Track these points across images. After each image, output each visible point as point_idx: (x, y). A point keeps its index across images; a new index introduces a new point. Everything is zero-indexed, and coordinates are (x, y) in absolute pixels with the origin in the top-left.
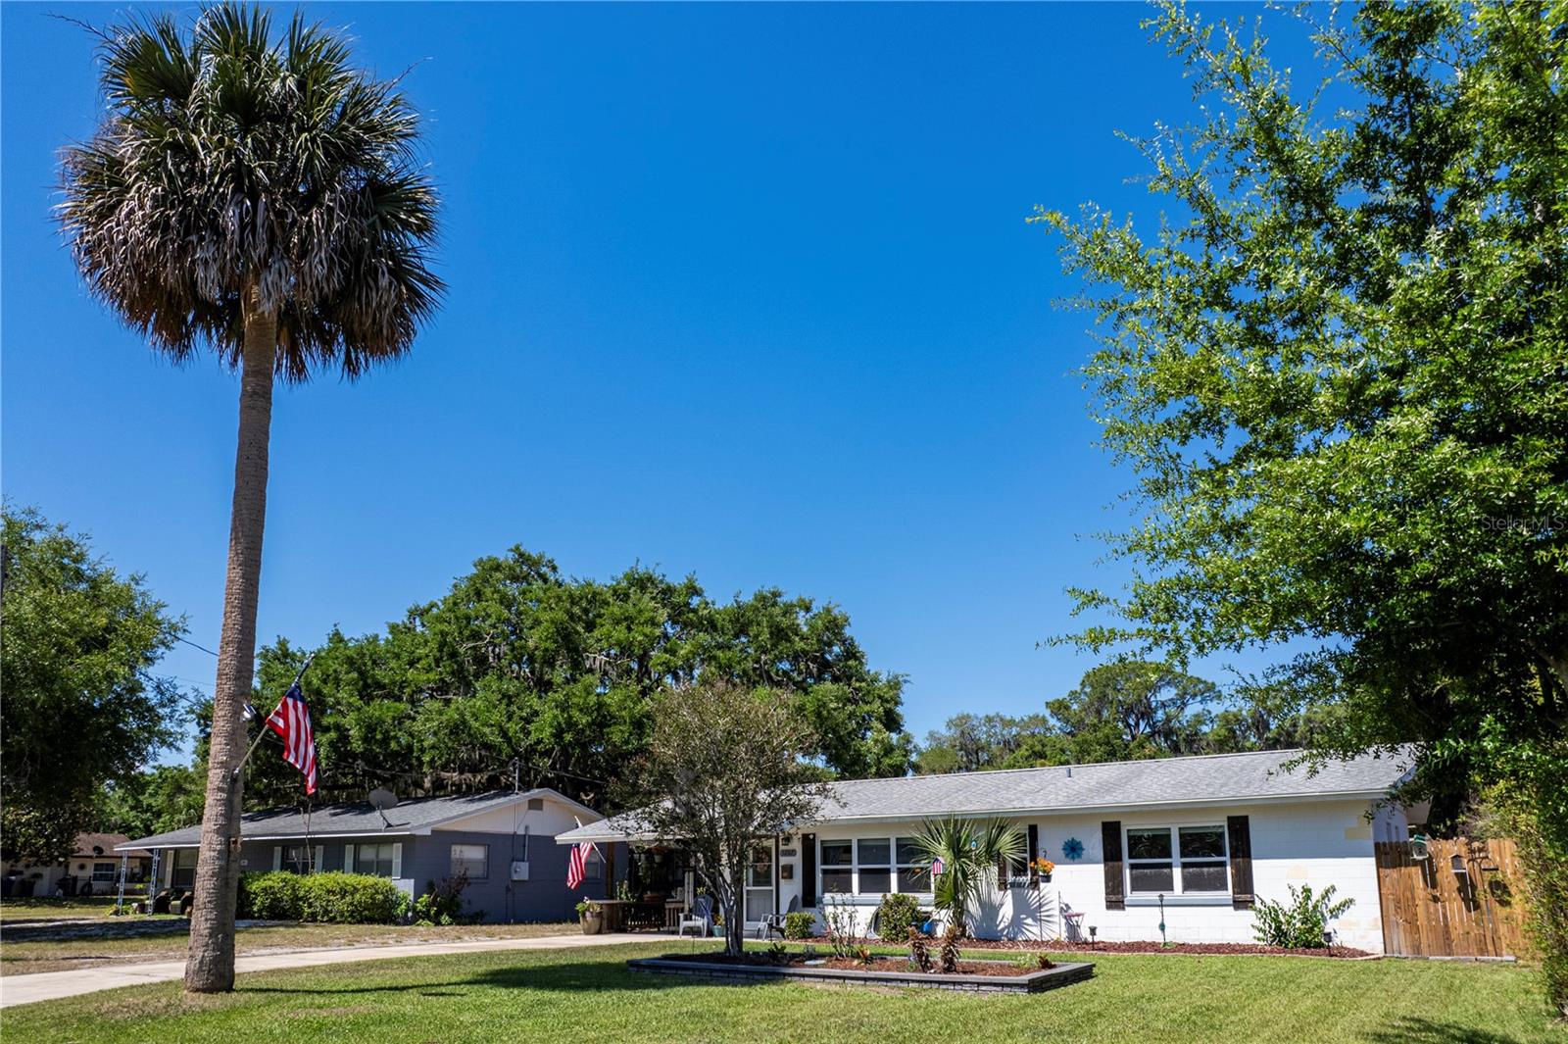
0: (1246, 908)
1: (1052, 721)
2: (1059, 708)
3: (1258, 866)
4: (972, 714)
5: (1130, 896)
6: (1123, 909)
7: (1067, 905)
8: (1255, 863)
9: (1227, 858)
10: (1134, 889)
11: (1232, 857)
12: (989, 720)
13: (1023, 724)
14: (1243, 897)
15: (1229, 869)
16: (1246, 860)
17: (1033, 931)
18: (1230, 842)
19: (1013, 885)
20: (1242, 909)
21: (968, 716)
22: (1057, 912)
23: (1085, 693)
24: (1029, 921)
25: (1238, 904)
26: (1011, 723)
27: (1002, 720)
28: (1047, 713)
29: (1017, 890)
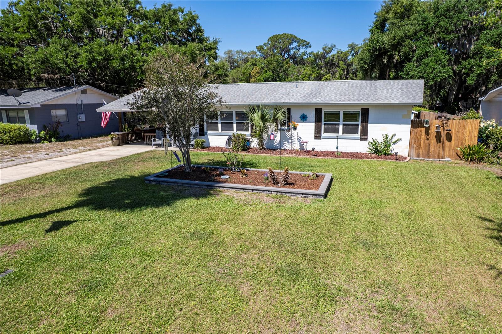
0: (365, 140)
1: (258, 53)
2: (260, 49)
3: (370, 126)
4: (232, 50)
5: (323, 135)
6: (321, 139)
7: (300, 137)
8: (370, 125)
9: (360, 123)
10: (324, 132)
11: (361, 122)
12: (238, 52)
13: (249, 54)
14: (364, 137)
15: (360, 127)
16: (366, 124)
17: (288, 146)
18: (362, 117)
19: (281, 130)
20: (363, 141)
21: (231, 51)
22: (296, 140)
23: (269, 44)
24: (286, 142)
25: (361, 139)
26: (245, 53)
27: (242, 52)
28: (256, 50)
29: (282, 132)
